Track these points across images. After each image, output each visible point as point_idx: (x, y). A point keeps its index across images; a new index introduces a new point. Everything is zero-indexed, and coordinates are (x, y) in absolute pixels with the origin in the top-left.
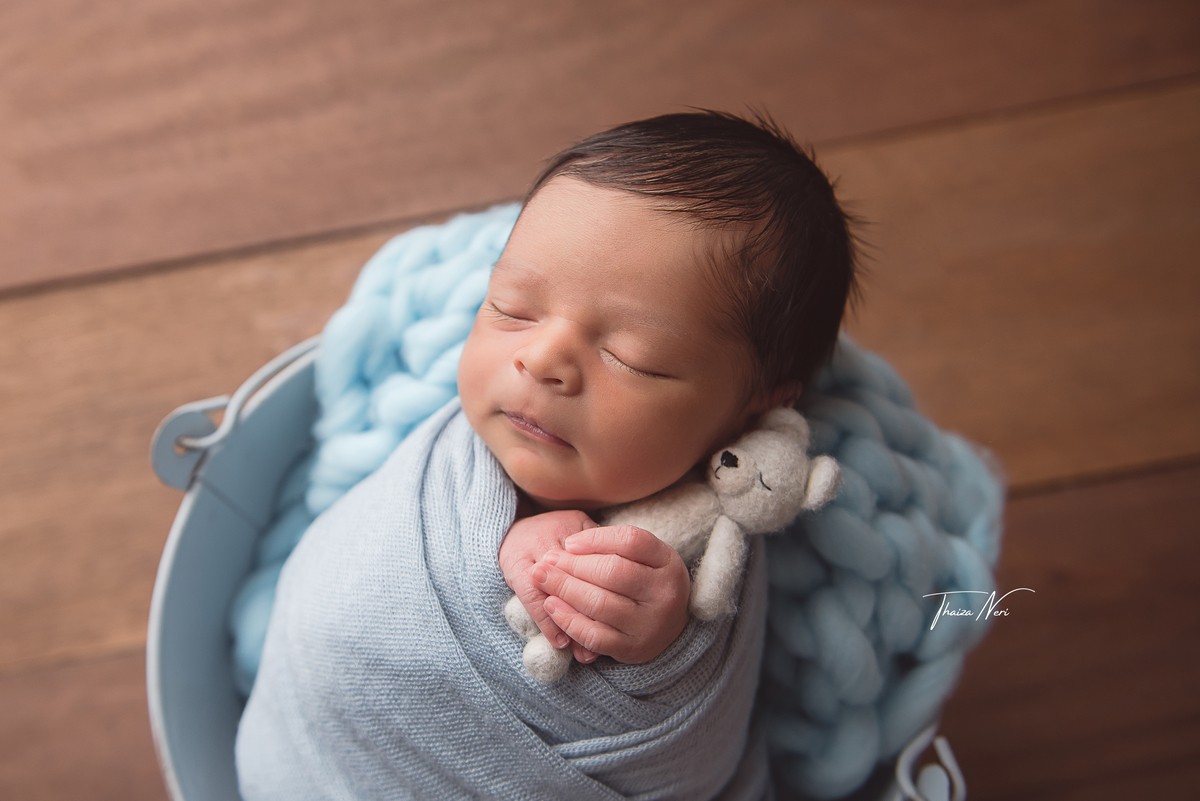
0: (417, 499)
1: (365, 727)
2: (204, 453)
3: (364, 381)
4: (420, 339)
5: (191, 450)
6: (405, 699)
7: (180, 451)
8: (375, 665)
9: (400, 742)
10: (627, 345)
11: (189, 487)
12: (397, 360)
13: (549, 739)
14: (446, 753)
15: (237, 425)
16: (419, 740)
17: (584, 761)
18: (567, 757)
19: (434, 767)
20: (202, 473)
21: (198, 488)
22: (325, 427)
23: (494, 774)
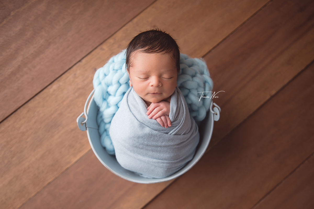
0: (131, 112)
1: (141, 146)
2: (85, 123)
3: (104, 99)
4: (111, 90)
5: (83, 124)
6: (145, 139)
7: (82, 125)
8: (139, 137)
9: (147, 145)
10: (165, 76)
11: (86, 129)
12: (108, 94)
13: (167, 133)
14: (154, 143)
15: (88, 116)
16: (150, 144)
17: (173, 134)
18: (170, 134)
19: (153, 146)
20: (87, 126)
21: (88, 128)
22: (102, 109)
23: (162, 142)
